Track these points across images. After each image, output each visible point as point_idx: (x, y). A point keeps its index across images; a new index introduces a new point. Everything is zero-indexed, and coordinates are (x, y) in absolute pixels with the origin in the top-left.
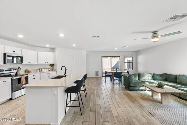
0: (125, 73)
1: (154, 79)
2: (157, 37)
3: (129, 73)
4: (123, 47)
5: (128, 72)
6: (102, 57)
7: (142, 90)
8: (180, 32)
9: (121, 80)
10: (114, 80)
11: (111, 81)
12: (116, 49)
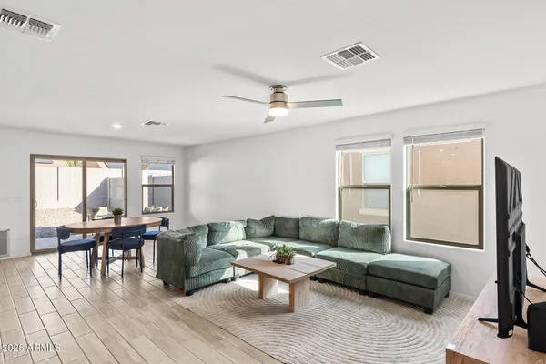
0: (153, 225)
1: (249, 237)
2: (284, 103)
3: (167, 226)
4: (149, 123)
5: (165, 223)
6: (33, 157)
7: (225, 281)
8: (338, 102)
9: (140, 258)
10: (108, 260)
11: (92, 266)
12: (117, 126)
